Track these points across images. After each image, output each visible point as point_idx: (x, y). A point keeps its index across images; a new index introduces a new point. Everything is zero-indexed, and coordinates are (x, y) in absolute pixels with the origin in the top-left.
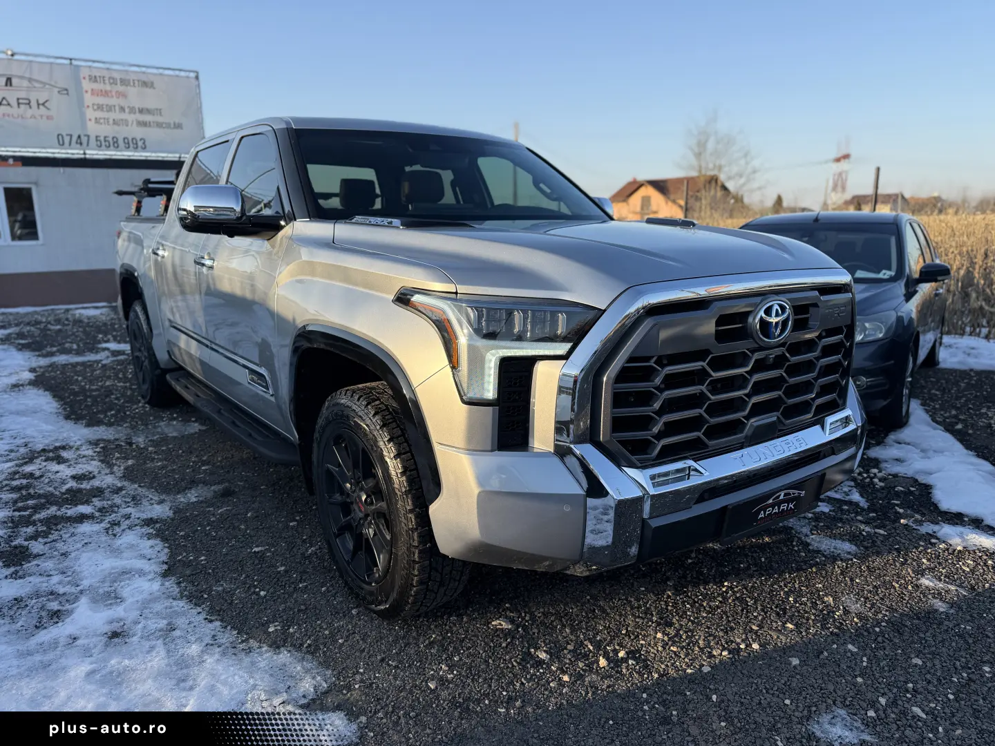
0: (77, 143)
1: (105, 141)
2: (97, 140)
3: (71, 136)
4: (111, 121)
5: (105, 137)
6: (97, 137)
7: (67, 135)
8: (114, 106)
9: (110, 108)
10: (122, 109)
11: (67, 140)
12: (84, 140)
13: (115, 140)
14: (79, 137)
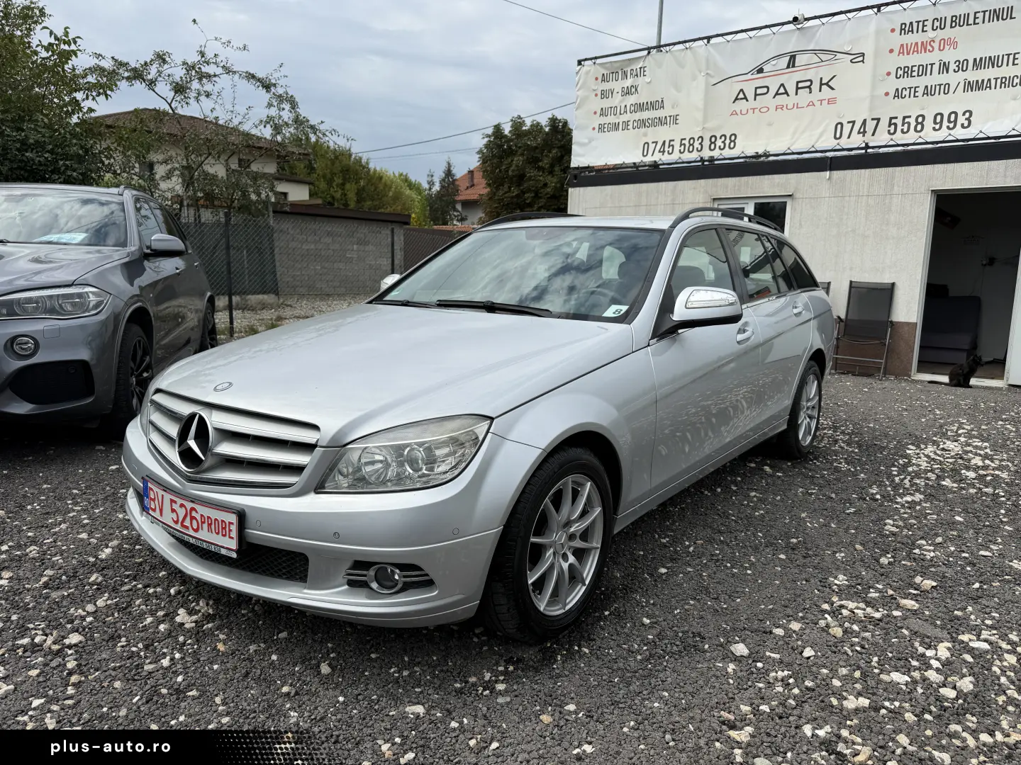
0: (859, 133)
1: (903, 125)
2: (889, 126)
3: (854, 122)
4: (921, 90)
5: (904, 118)
6: (891, 119)
7: (849, 122)
8: (932, 65)
9: (924, 70)
10: (945, 67)
11: (847, 128)
12: (871, 125)
13: (920, 119)
14: (865, 121)
